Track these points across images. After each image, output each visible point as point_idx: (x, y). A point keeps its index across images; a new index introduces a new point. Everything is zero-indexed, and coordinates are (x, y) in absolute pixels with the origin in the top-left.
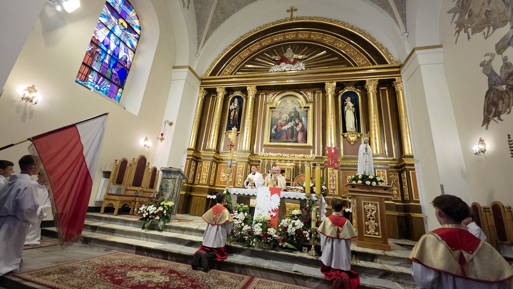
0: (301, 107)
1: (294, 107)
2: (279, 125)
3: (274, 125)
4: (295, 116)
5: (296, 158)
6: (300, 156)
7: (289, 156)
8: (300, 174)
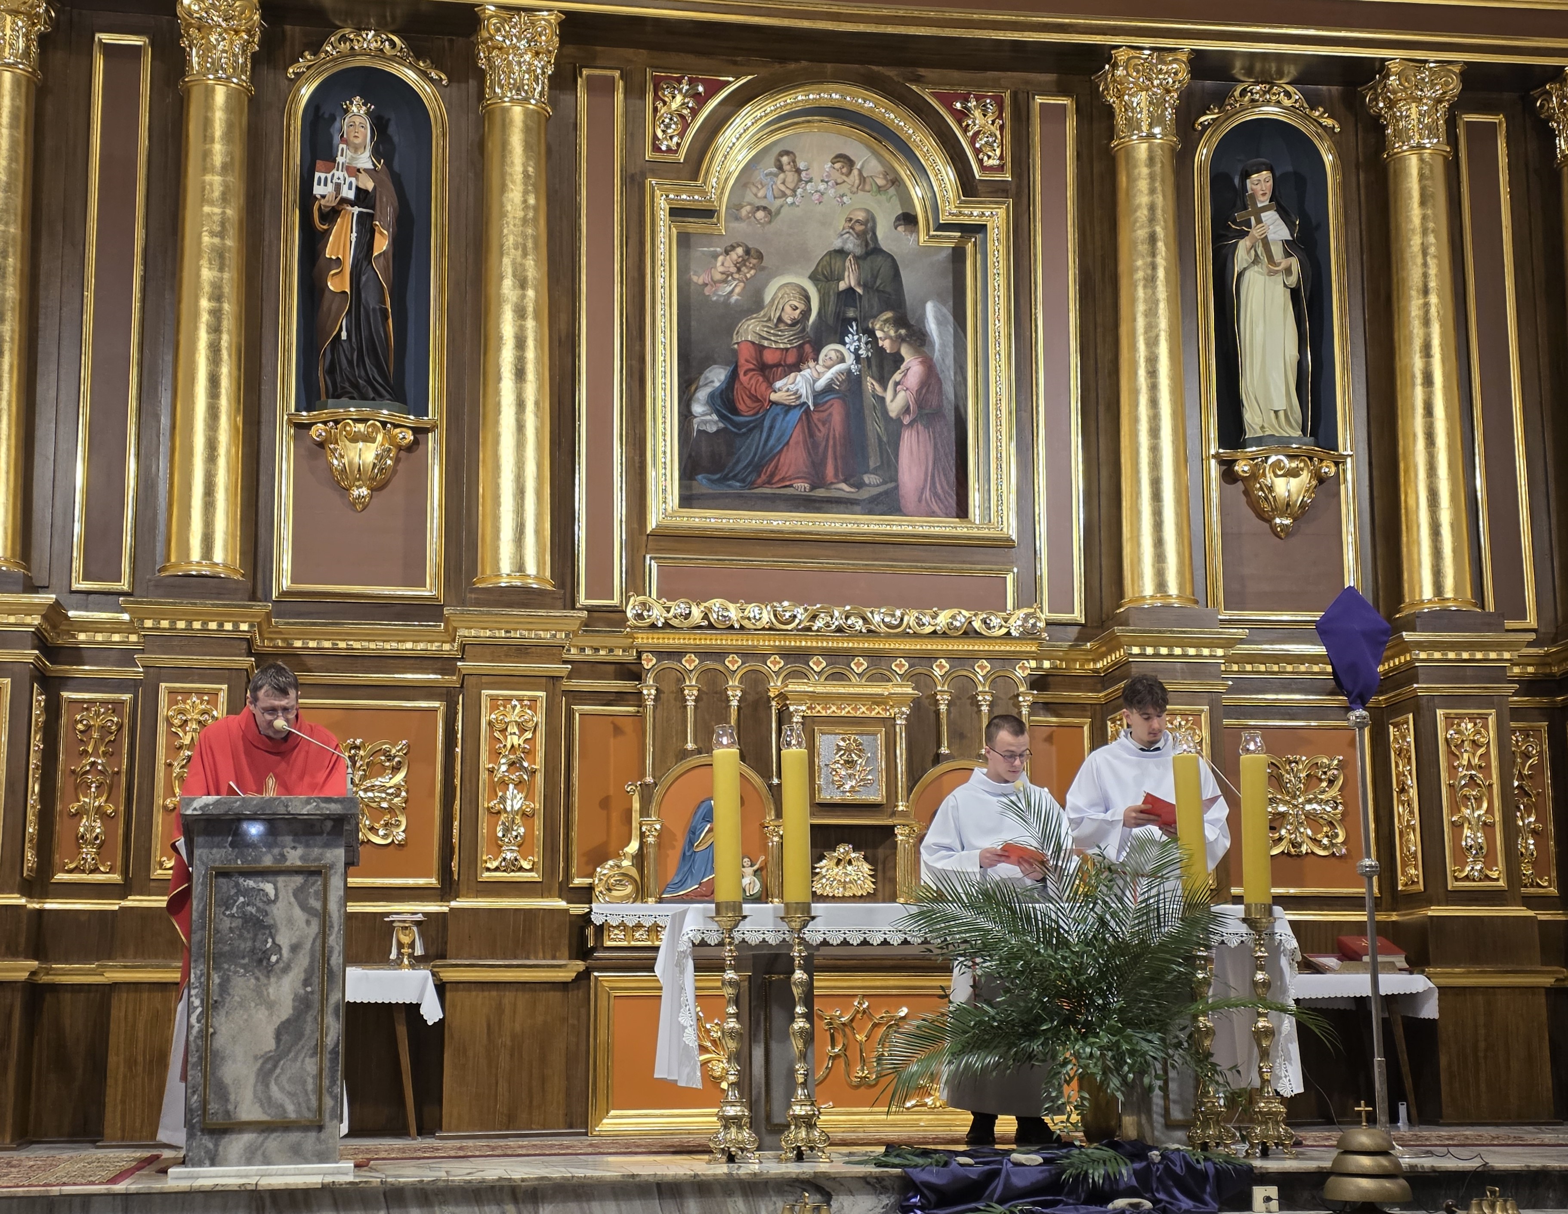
0: (908, 219)
1: (861, 216)
2: (746, 355)
3: (708, 362)
4: (865, 286)
5: (916, 635)
6: (943, 619)
7: (865, 619)
8: (947, 757)
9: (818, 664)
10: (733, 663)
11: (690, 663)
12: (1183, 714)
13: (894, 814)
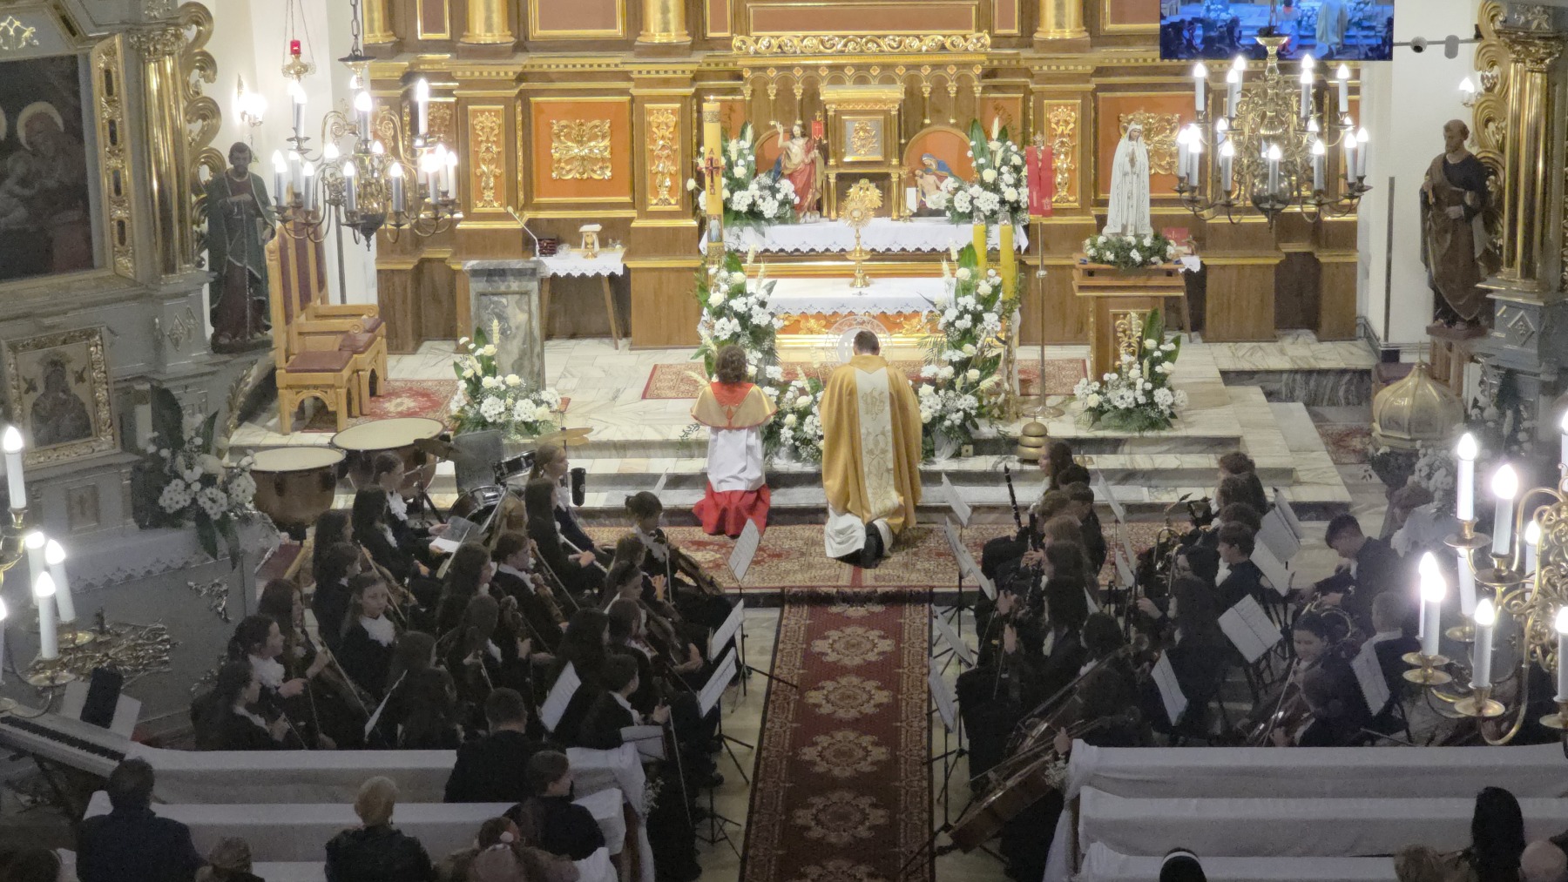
5: (909, 54)
6: (927, 44)
7: (879, 45)
8: (929, 125)
9: (849, 72)
10: (798, 73)
11: (772, 73)
12: (1066, 106)
13: (890, 165)
